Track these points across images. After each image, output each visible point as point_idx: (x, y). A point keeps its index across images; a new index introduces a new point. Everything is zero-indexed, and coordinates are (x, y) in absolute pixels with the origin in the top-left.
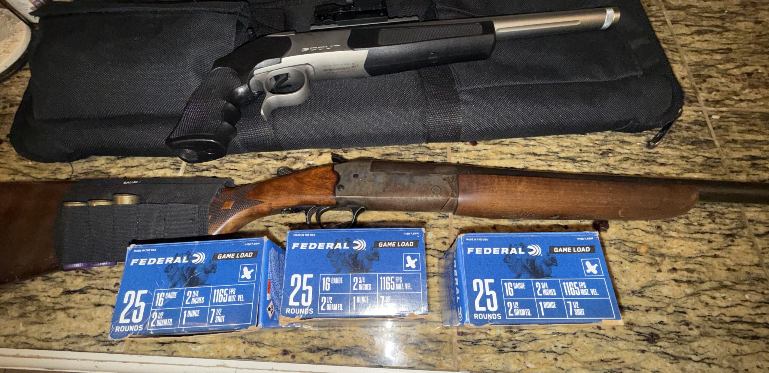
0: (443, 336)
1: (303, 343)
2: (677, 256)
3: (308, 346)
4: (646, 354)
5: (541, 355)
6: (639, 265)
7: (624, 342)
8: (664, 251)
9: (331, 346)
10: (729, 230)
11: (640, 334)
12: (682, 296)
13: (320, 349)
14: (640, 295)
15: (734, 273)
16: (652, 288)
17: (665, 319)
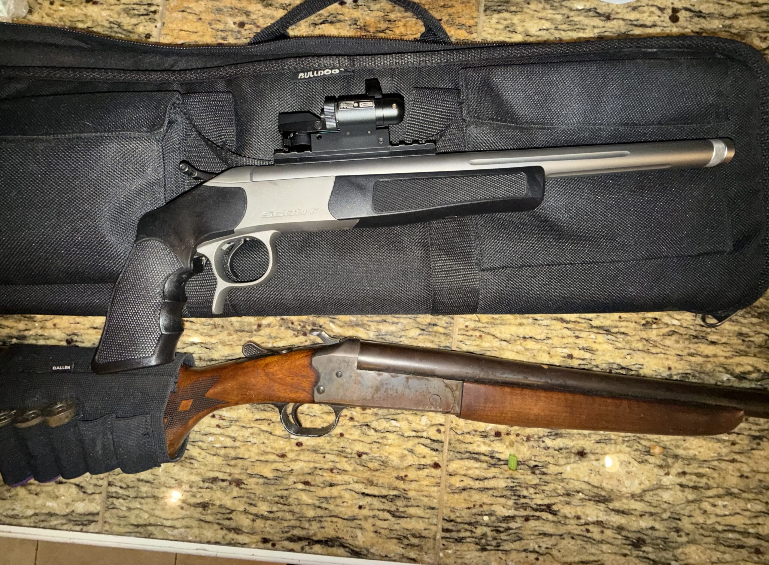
0: (427, 532)
1: (283, 532)
2: (691, 459)
3: (289, 535)
4: (628, 558)
5: (524, 554)
6: (648, 467)
7: (609, 545)
8: (680, 452)
9: (312, 536)
10: (759, 431)
11: (627, 538)
12: (682, 502)
13: (300, 539)
14: (639, 499)
15: (746, 480)
16: (654, 492)
17: (657, 526)
